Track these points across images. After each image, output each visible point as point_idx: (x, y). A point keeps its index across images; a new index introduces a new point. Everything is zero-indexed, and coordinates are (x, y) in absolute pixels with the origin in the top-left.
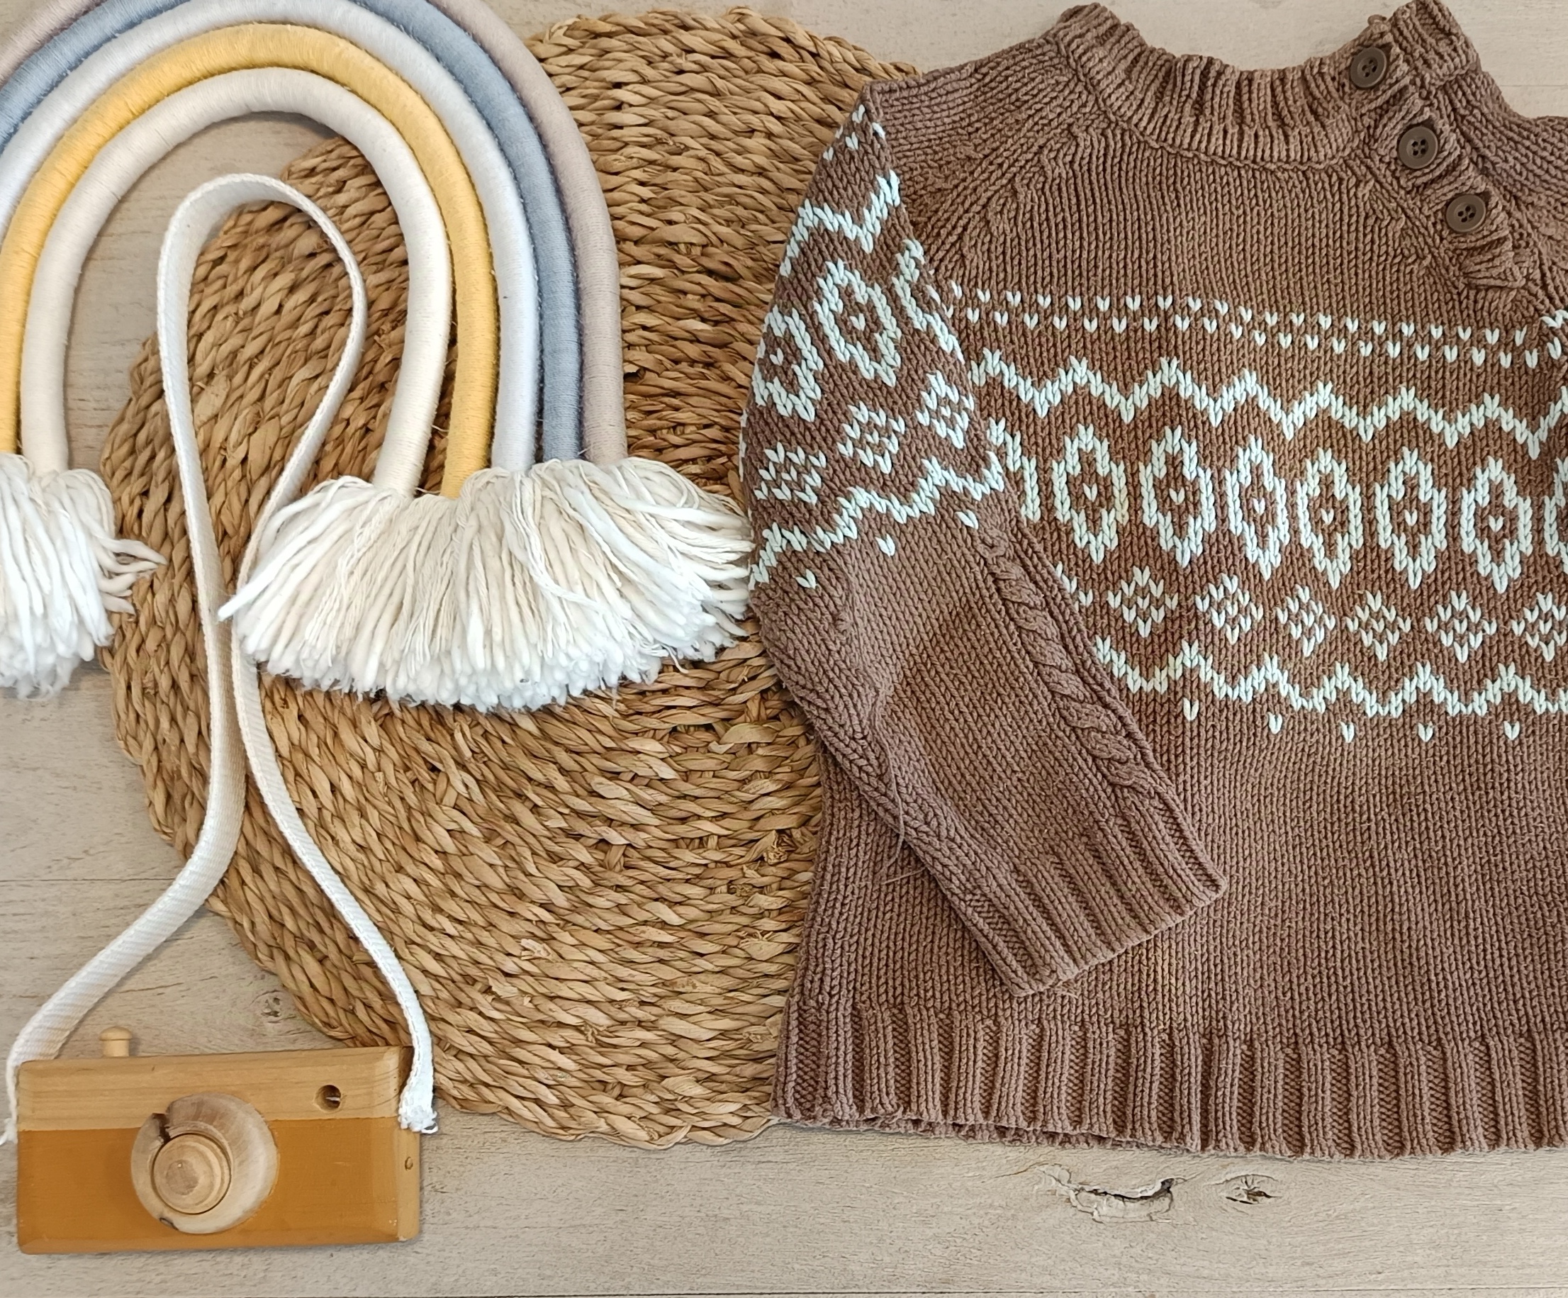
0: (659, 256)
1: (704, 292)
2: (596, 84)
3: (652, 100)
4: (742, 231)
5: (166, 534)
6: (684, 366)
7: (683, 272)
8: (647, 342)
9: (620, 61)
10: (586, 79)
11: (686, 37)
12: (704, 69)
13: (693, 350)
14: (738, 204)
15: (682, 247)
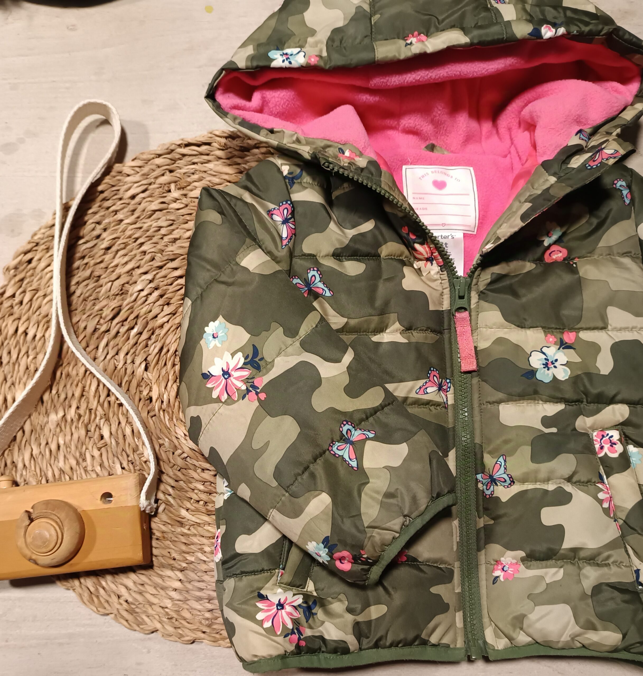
0: (97, 338)
1: (121, 323)
2: (13, 339)
3: (28, 319)
4: (101, 300)
5: (141, 593)
6: (150, 343)
7: (108, 331)
8: (134, 355)
9: (7, 325)
10: (8, 343)
11: (8, 294)
12: (24, 292)
13: (145, 336)
14: (88, 297)
15: (98, 327)
